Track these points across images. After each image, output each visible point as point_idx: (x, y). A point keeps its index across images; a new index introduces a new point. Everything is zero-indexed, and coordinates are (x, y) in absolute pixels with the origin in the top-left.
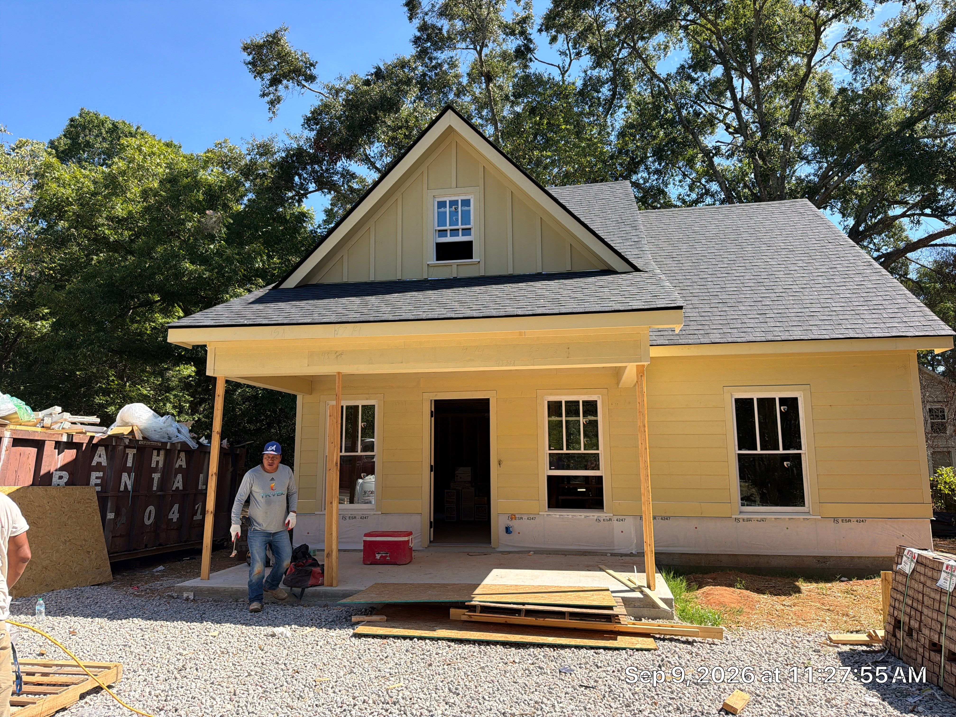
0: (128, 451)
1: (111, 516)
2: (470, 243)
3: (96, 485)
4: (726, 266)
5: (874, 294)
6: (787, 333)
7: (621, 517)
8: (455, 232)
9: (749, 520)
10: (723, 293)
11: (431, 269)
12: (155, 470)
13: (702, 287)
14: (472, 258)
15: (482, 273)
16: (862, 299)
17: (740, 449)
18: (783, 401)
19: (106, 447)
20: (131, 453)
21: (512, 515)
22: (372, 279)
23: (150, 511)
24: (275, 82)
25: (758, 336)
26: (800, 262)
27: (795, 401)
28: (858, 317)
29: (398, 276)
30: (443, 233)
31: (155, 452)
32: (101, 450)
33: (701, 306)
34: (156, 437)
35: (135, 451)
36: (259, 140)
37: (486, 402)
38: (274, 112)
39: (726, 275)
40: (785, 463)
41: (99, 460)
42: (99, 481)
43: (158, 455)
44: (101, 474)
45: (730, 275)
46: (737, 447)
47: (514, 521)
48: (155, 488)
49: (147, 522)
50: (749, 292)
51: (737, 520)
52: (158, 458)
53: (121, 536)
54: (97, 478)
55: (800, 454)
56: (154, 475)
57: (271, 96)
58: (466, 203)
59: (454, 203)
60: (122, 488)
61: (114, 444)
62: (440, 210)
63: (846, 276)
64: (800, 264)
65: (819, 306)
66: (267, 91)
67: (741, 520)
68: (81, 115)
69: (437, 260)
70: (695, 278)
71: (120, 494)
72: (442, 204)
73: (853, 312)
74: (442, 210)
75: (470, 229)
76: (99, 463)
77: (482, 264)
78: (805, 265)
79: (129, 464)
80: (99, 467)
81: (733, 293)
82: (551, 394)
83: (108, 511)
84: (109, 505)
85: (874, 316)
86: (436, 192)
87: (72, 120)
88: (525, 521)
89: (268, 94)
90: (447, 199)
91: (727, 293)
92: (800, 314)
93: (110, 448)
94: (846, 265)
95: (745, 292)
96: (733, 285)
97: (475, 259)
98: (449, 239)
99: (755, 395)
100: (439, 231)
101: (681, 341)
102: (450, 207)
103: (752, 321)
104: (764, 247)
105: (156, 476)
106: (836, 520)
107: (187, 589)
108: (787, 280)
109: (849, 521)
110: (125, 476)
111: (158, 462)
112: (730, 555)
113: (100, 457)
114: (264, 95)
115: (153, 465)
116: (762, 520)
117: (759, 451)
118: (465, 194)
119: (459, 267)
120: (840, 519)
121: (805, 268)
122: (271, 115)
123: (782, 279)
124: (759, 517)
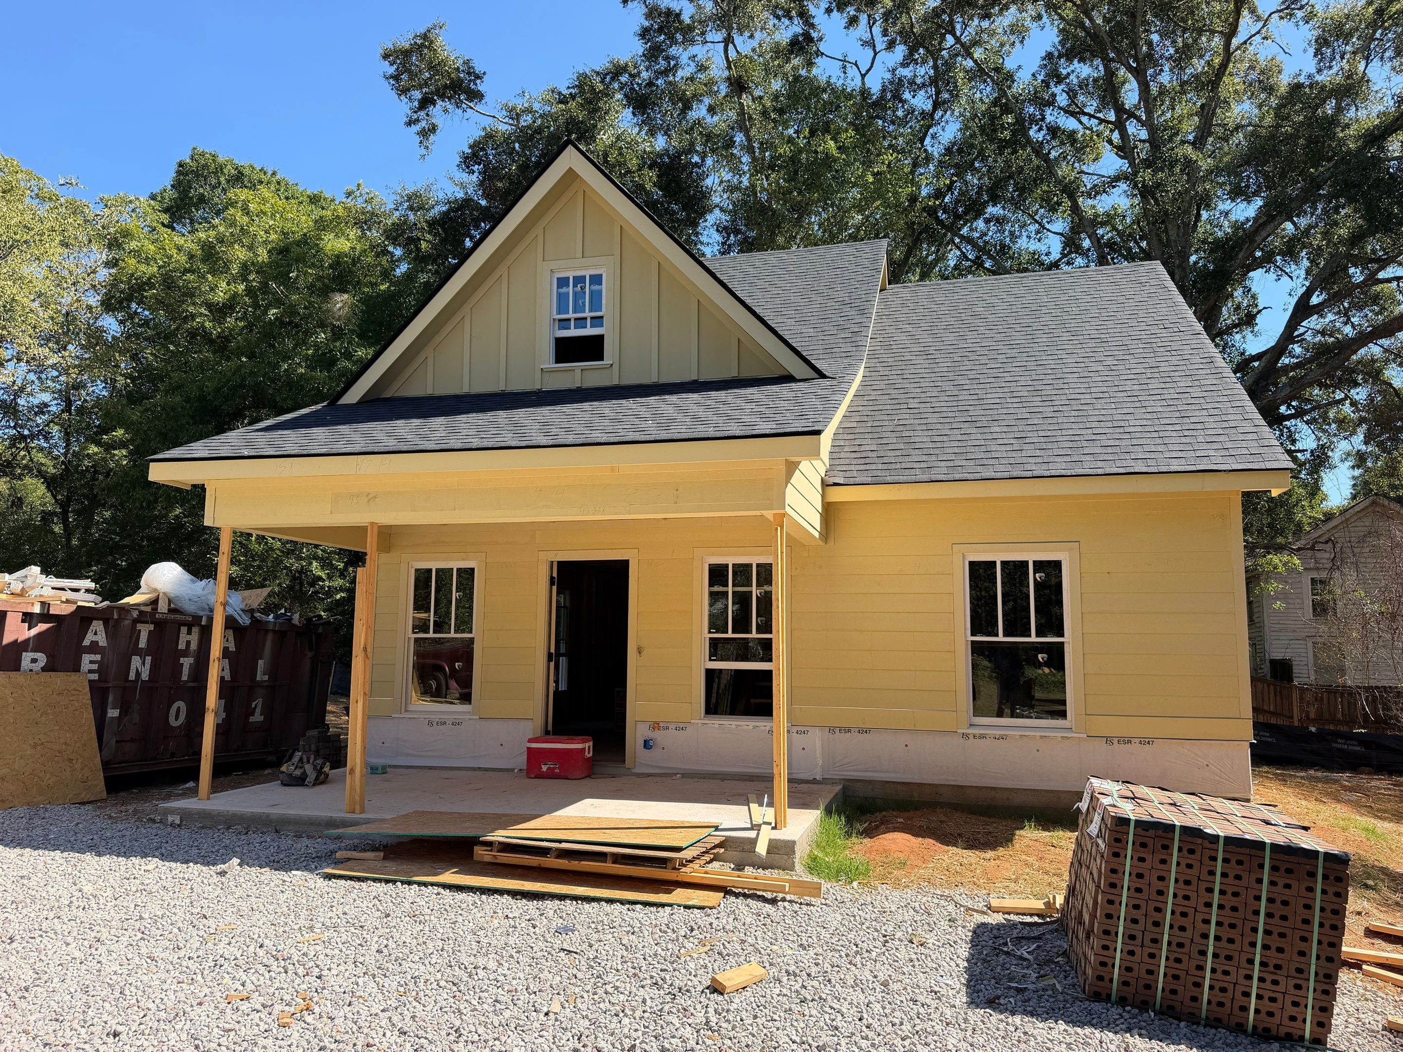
0: (139, 626)
1: (113, 713)
2: (600, 338)
3: (90, 671)
4: (999, 365)
5: (1198, 407)
6: (1045, 466)
7: (803, 729)
8: (581, 322)
9: (982, 737)
10: (978, 407)
11: (546, 375)
12: (185, 653)
13: (951, 399)
14: (601, 358)
15: (616, 382)
16: (1177, 414)
17: (973, 634)
18: (1039, 566)
19: (106, 622)
20: (145, 631)
21: (656, 723)
22: (465, 390)
23: (179, 709)
24: (426, 103)
25: (1002, 470)
26: (1110, 358)
27: (1056, 565)
28: (1160, 441)
29: (500, 386)
30: (564, 323)
31: (184, 630)
32: (97, 626)
33: (939, 426)
34: (191, 608)
35: (152, 627)
36: (411, 189)
37: (624, 564)
38: (427, 148)
39: (993, 380)
40: (1040, 656)
41: (95, 638)
42: (95, 667)
43: (189, 633)
44: (98, 657)
45: (999, 380)
46: (969, 632)
47: (657, 731)
48: (185, 678)
49: (173, 723)
50: (1015, 405)
51: (965, 736)
52: (189, 638)
53: (132, 740)
54: (91, 662)
55: (1063, 643)
56: (182, 660)
57: (423, 124)
58: (596, 279)
59: (579, 280)
60: (132, 676)
61: (116, 617)
62: (561, 290)
63: (1168, 380)
64: (1110, 361)
65: (1110, 424)
66: (415, 116)
67: (971, 737)
68: (192, 158)
69: (557, 362)
70: (947, 386)
71: (127, 684)
72: (563, 282)
73: (1155, 435)
74: (564, 290)
75: (602, 317)
76: (94, 644)
77: (616, 368)
78: (1116, 362)
79: (143, 644)
80: (94, 648)
81: (992, 406)
82: (713, 554)
83: (109, 706)
84: (111, 699)
85: (1184, 440)
86: (554, 265)
87: (181, 165)
88: (672, 732)
89: (417, 121)
90: (571, 274)
91: (984, 407)
92: (1076, 438)
93: (111, 623)
94: (1176, 363)
95: (1010, 405)
96: (997, 395)
97: (607, 361)
98: (573, 332)
99: (999, 556)
100: (560, 320)
101: (889, 479)
102: (575, 286)
103: (1003, 448)
104: (1066, 336)
105: (187, 662)
106: (1109, 740)
107: (173, 811)
108: (1079, 385)
109: (1130, 742)
110: (136, 661)
111: (188, 643)
112: (953, 786)
113: (96, 634)
114: (410, 123)
115: (182, 646)
116: (1002, 737)
117: (1001, 638)
118: (595, 266)
119: (585, 372)
120: (1116, 740)
121: (1113, 368)
122: (424, 152)
123: (1071, 386)
124: (998, 732)
